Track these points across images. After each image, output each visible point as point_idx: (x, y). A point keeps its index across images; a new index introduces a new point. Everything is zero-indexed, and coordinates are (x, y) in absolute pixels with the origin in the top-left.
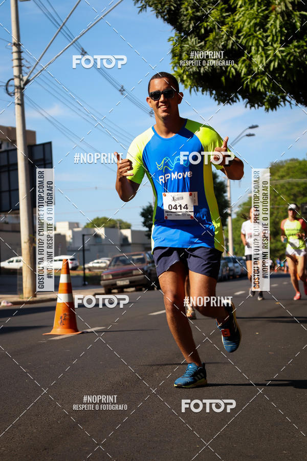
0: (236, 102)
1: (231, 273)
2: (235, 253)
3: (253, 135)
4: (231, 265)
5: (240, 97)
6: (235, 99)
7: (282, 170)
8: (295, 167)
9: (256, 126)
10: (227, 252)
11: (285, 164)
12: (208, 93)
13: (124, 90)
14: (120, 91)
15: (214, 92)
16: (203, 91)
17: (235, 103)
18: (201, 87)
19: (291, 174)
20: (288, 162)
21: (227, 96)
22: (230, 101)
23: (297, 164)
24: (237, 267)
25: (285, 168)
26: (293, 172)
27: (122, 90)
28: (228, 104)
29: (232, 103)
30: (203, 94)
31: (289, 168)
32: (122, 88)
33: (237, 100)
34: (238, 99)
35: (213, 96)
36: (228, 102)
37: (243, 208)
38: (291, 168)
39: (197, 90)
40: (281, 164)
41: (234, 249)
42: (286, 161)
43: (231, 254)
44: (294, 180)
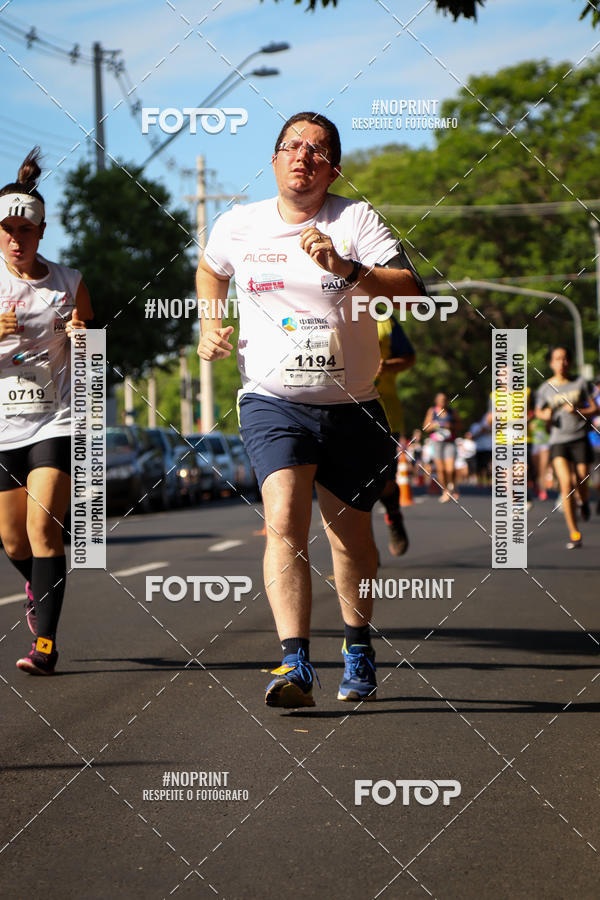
1: (207, 484)
2: (221, 423)
3: (273, 73)
4: (205, 459)
7: (361, 177)
8: (398, 170)
9: (283, 47)
10: (196, 418)
11: (369, 160)
19: (387, 190)
20: (380, 154)
23: (405, 162)
24: (223, 467)
25: (370, 173)
26: (392, 184)
31: (380, 173)
38: (387, 171)
40: (358, 161)
41: (216, 411)
42: (372, 152)
43: (207, 427)
44: (393, 206)
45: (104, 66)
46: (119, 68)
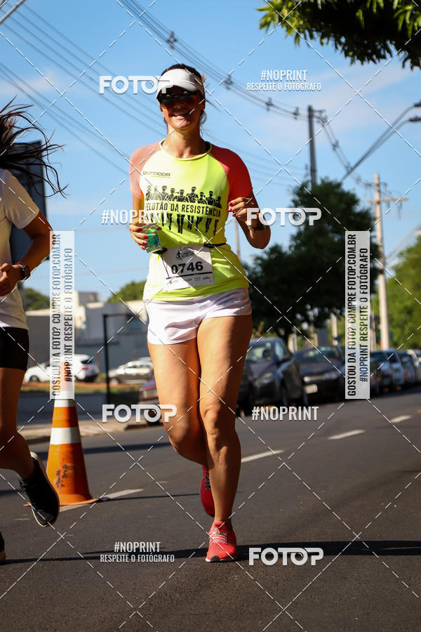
0: (384, 57)
1: (386, 382)
2: (393, 344)
4: (384, 366)
5: (392, 47)
6: (382, 52)
10: (378, 340)
12: (332, 42)
13: (175, 40)
14: (168, 41)
15: (343, 40)
16: (322, 38)
17: (382, 61)
18: (317, 31)
21: (367, 47)
22: (374, 57)
24: (397, 370)
27: (172, 40)
28: (371, 62)
29: (377, 61)
30: (322, 44)
32: (172, 35)
33: (388, 55)
34: (389, 52)
35: (340, 48)
36: (370, 58)
37: (407, 259)
39: (312, 37)
41: (391, 335)
43: (385, 346)
45: (315, 120)
46: (323, 121)
